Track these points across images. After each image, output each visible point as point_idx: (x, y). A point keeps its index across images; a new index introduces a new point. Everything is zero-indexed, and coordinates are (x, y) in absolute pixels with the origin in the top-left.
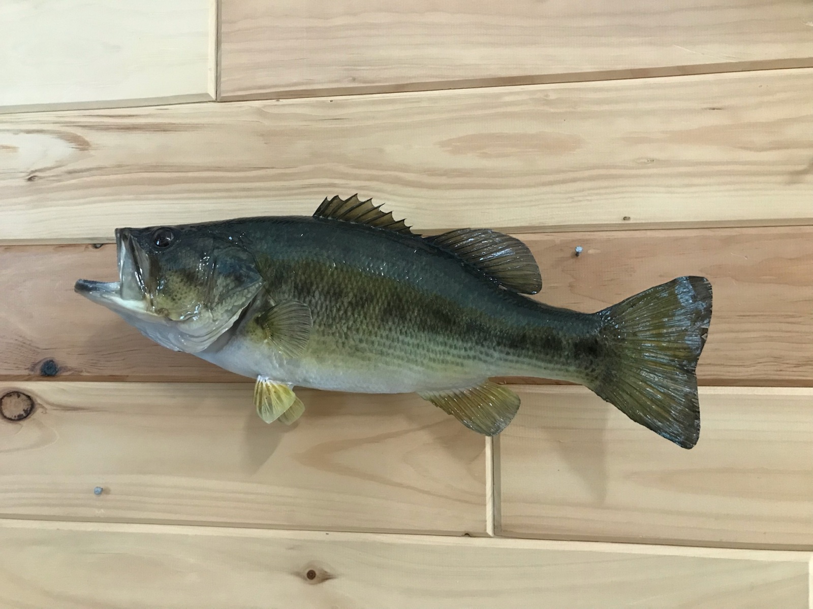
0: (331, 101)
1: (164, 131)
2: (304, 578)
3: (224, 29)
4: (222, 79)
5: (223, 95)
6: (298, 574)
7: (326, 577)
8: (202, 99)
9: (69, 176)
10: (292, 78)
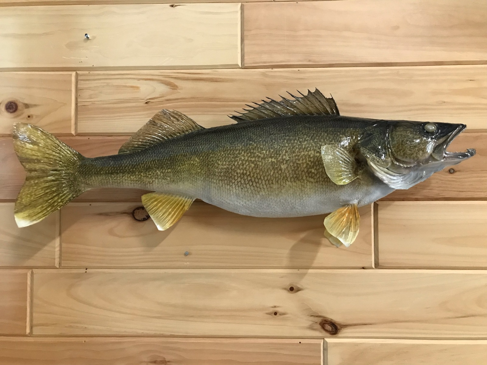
0: (299, 70)
1: (216, 81)
2: (288, 291)
3: (246, 33)
4: (245, 58)
5: (246, 65)
6: (285, 289)
7: (299, 290)
8: (235, 66)
9: (167, 102)
10: (279, 59)
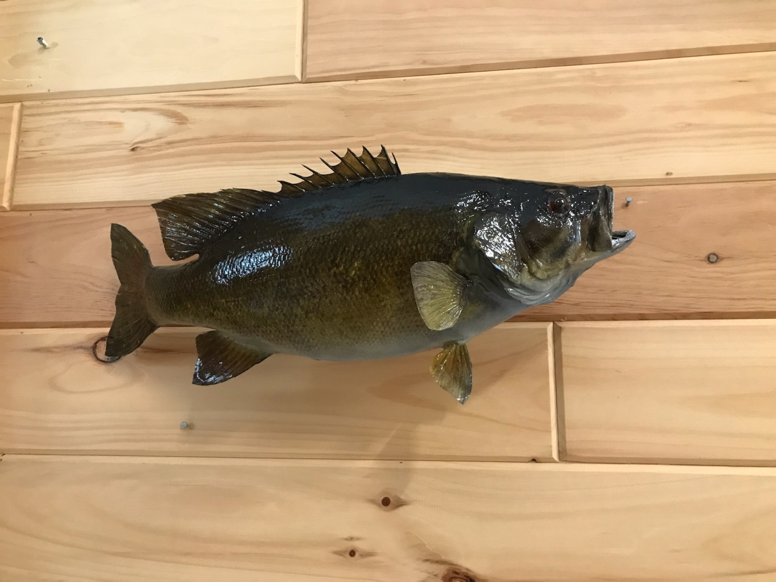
0: (404, 80)
1: (255, 107)
2: (379, 505)
3: (310, 23)
4: (307, 64)
5: (308, 76)
6: (373, 501)
7: (400, 504)
8: (289, 80)
9: (168, 146)
10: (370, 61)
